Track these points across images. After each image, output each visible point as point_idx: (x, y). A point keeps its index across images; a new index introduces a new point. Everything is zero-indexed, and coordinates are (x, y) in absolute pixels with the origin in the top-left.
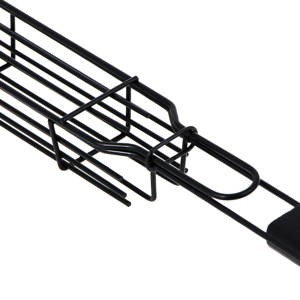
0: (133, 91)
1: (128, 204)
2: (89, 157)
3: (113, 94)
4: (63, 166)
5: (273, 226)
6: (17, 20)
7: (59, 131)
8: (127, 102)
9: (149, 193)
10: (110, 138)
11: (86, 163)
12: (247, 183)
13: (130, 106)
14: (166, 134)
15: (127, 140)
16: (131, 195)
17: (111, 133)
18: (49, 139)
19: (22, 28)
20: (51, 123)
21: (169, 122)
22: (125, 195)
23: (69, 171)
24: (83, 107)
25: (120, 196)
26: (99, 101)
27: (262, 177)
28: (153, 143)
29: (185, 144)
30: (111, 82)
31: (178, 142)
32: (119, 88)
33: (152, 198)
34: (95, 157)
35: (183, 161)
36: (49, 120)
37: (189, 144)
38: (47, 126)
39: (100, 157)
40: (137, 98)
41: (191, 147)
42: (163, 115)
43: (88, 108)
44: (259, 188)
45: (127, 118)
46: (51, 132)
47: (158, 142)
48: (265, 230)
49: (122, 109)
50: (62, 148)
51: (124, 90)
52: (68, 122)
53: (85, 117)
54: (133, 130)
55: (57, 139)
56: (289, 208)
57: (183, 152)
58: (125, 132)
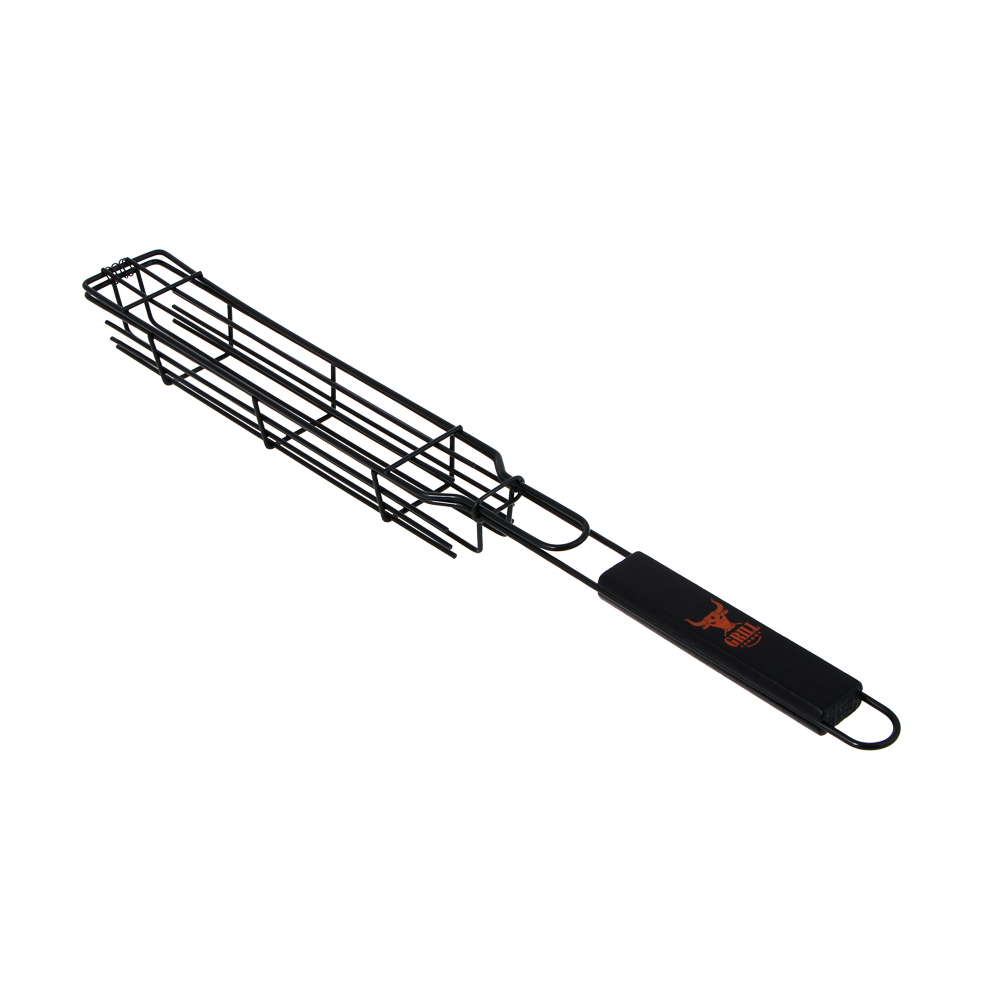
0: (457, 440)
1: (454, 555)
2: (413, 508)
3: (436, 443)
4: (387, 518)
5: (603, 577)
6: (337, 370)
7: (383, 482)
8: (451, 451)
9: (476, 545)
10: (434, 489)
11: (410, 515)
12: (577, 533)
13: (454, 456)
14: (492, 484)
15: (450, 490)
16: (456, 547)
17: (434, 483)
18: (372, 491)
19: (343, 378)
20: (374, 474)
21: (495, 473)
22: (451, 546)
23: (392, 523)
24: (406, 458)
25: (445, 548)
26: (422, 451)
27: (592, 527)
28: (479, 493)
29: (511, 495)
30: (434, 432)
31: (505, 492)
32: (443, 437)
33: (478, 549)
34: (419, 507)
35: (510, 512)
36: (372, 471)
37: (516, 494)
38: (370, 477)
39: (424, 507)
40: (461, 448)
41: (518, 497)
42: (488, 464)
43: (412, 459)
44: (589, 538)
45: (451, 468)
46: (374, 483)
47: (484, 493)
48: (597, 581)
49: (445, 458)
50: (386, 499)
51: (448, 439)
52: (391, 472)
54: (458, 481)
55: (380, 490)
56: (621, 558)
57: (509, 503)
58: (449, 482)
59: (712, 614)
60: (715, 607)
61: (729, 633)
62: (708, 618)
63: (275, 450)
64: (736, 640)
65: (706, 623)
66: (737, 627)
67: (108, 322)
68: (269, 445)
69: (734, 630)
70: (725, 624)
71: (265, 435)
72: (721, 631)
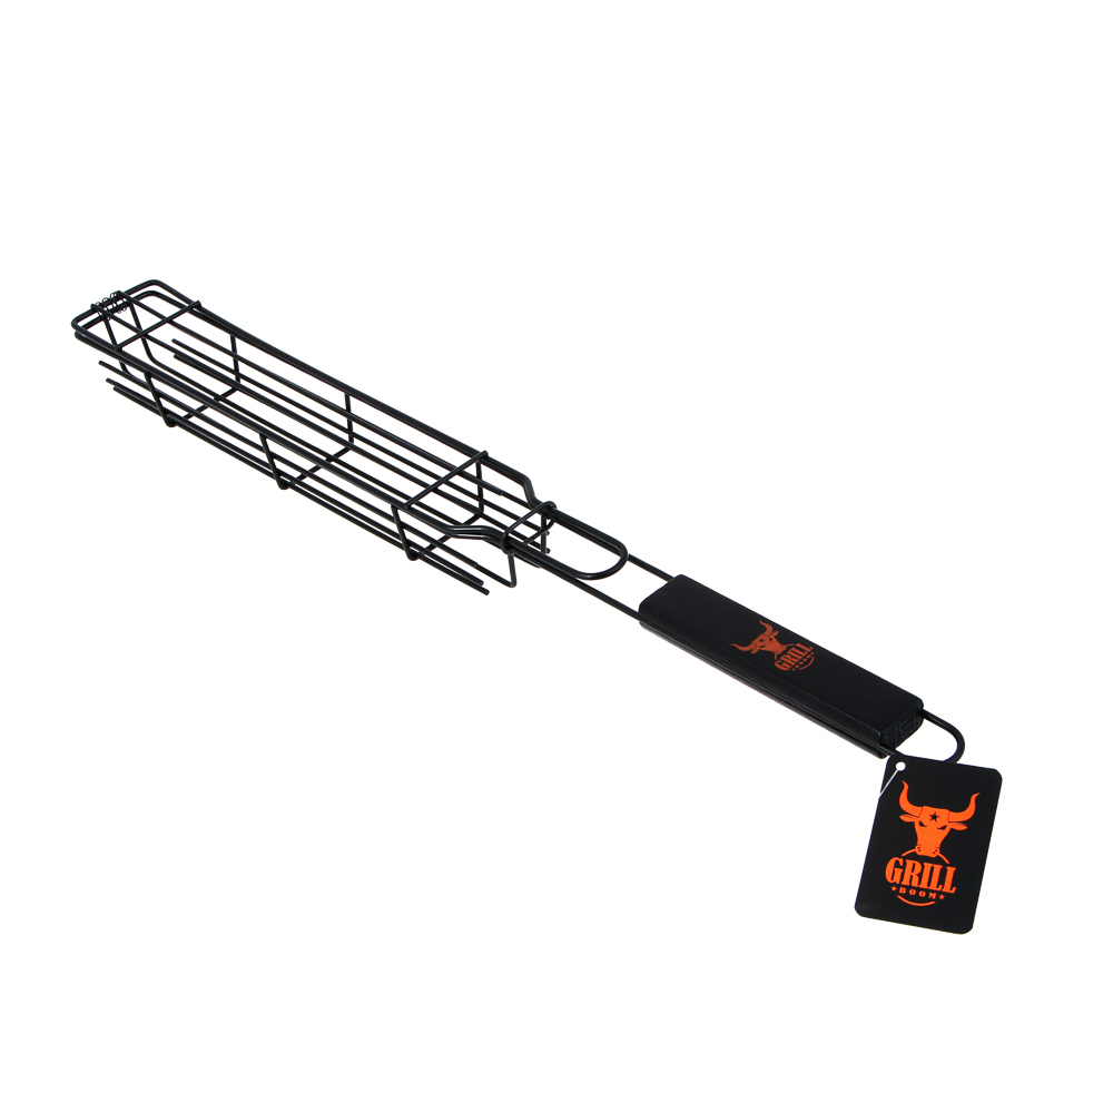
0: (483, 467)
1: (486, 592)
2: (440, 544)
3: (461, 472)
4: (412, 556)
5: (643, 605)
6: (352, 399)
7: (405, 517)
8: (477, 479)
9: (509, 579)
10: (462, 522)
11: (437, 551)
12: (614, 559)
13: (482, 485)
14: (522, 511)
15: (481, 522)
16: (488, 582)
17: (463, 516)
18: (393, 527)
19: (358, 408)
20: (395, 509)
21: (524, 499)
22: (482, 582)
23: (419, 561)
24: (429, 489)
25: (476, 584)
26: (446, 480)
27: (631, 551)
28: (508, 522)
29: (543, 522)
30: (458, 459)
31: (536, 519)
32: (467, 465)
33: (512, 583)
34: (446, 543)
35: (544, 540)
36: (392, 507)
37: (548, 521)
38: (390, 513)
39: (452, 543)
40: (489, 475)
41: (551, 524)
42: (517, 490)
43: (434, 489)
44: (628, 563)
45: (479, 497)
46: (395, 519)
47: (514, 521)
48: (637, 609)
49: (473, 488)
50: (409, 535)
51: (474, 465)
52: (414, 506)
53: (432, 500)
54: (488, 511)
55: (402, 526)
56: (662, 583)
57: (543, 530)
58: (479, 513)
59: (761, 637)
60: (764, 629)
61: (779, 656)
62: (756, 641)
63: (290, 490)
64: (787, 664)
65: (755, 646)
66: (788, 649)
67: (101, 363)
68: (283, 485)
69: (784, 653)
70: (775, 647)
71: (277, 475)
72: (771, 654)
